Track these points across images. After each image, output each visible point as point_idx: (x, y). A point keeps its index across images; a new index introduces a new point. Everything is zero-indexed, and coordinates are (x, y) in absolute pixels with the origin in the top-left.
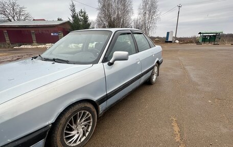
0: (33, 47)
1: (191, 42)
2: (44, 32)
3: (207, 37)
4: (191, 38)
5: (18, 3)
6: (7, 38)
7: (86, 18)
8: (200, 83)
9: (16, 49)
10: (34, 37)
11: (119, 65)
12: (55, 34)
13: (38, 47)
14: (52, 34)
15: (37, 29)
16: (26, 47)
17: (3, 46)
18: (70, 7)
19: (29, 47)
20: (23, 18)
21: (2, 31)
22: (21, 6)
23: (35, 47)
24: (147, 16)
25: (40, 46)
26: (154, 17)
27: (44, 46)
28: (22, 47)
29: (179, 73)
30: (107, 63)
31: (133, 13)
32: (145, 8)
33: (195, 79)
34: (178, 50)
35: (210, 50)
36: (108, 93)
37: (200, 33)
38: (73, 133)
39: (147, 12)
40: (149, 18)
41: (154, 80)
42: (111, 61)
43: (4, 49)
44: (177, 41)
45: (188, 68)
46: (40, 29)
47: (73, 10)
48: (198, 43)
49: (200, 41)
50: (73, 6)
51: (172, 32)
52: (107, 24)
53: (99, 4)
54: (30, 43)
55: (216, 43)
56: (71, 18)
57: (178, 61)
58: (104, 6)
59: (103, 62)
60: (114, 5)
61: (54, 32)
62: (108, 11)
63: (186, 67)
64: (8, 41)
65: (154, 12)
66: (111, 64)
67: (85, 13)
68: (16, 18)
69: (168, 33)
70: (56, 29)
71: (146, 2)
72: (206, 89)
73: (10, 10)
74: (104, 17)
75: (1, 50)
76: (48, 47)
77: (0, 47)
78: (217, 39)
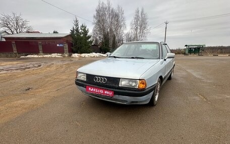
0: (39, 56)
1: (179, 53)
2: (51, 43)
3: (192, 49)
4: (176, 50)
5: (22, 17)
6: (15, 49)
7: (86, 32)
8: (203, 78)
10: (40, 48)
12: (61, 45)
13: (44, 56)
14: (58, 45)
15: (43, 40)
16: (32, 56)
17: (9, 55)
18: (74, 22)
19: (36, 56)
20: (25, 30)
21: (11, 42)
22: (24, 20)
23: (41, 56)
24: (139, 31)
25: (46, 56)
26: (145, 32)
27: (49, 55)
28: (28, 56)
31: (125, 28)
32: (136, 23)
33: (198, 77)
35: (198, 59)
37: (186, 46)
39: (139, 27)
40: (140, 33)
43: (11, 58)
45: (189, 71)
46: (46, 40)
47: (77, 25)
48: (184, 54)
49: (187, 52)
50: (77, 21)
53: (95, 19)
54: (37, 52)
55: (200, 54)
59: (162, 58)
60: (108, 21)
62: (103, 26)
64: (15, 51)
65: (145, 28)
66: (165, 60)
67: (85, 28)
68: (18, 30)
70: (62, 41)
71: (137, 18)
72: (209, 81)
73: (13, 23)
74: (99, 31)
75: (8, 58)
76: (54, 56)
77: (7, 56)
78: (200, 51)
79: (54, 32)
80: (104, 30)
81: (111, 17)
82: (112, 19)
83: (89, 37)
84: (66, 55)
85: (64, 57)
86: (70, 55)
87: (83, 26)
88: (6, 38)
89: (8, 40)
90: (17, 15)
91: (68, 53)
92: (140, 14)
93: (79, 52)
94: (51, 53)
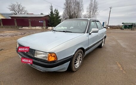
1: (117, 28)
2: (36, 20)
3: (127, 26)
4: (117, 26)
5: (21, 5)
6: (16, 23)
7: (58, 14)
8: (127, 48)
9: (20, 29)
10: (30, 23)
11: (93, 35)
12: (41, 22)
13: (32, 28)
14: (40, 22)
16: (25, 28)
18: (50, 7)
19: (27, 28)
20: (23, 13)
21: (14, 19)
22: (23, 7)
23: (30, 28)
24: (92, 13)
25: (33, 28)
26: (96, 14)
27: (35, 28)
28: (23, 28)
29: (114, 43)
30: (88, 34)
31: (83, 11)
32: (90, 8)
33: (124, 46)
34: (111, 32)
35: (130, 33)
36: (89, 47)
37: (123, 23)
38: (77, 61)
39: (92, 11)
40: (93, 14)
41: (103, 45)
42: (90, 33)
43: (14, 29)
44: (109, 28)
45: (119, 41)
46: (33, 19)
47: (52, 9)
48: (121, 29)
49: (123, 28)
50: (52, 7)
51: (106, 22)
52: (68, 17)
53: (65, 6)
54: (28, 26)
55: (132, 29)
56: (50, 13)
57: (112, 38)
58: (67, 7)
59: (87, 33)
60: (73, 7)
61: (41, 21)
62: (69, 10)
63: (118, 41)
64: (16, 25)
65: (96, 11)
66: (90, 34)
67: (57, 11)
68: (20, 13)
69: (104, 23)
70: (42, 19)
71: (91, 5)
72: (131, 51)
73: (17, 8)
74: (67, 13)
75: (12, 29)
76: (37, 28)
77: (12, 28)
78: (133, 27)
79: (41, 14)
80: (70, 13)
81: (74, 4)
82: (75, 6)
83: (59, 17)
84: (44, 28)
85: (43, 29)
86: (47, 28)
87: (56, 10)
88: (12, 17)
89: (13, 18)
90: (19, 4)
91: (45, 27)
92: (93, 2)
93: (52, 26)
94: (35, 26)
